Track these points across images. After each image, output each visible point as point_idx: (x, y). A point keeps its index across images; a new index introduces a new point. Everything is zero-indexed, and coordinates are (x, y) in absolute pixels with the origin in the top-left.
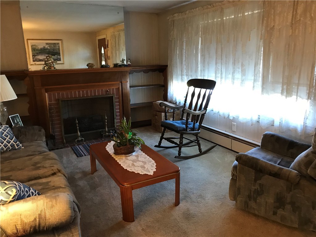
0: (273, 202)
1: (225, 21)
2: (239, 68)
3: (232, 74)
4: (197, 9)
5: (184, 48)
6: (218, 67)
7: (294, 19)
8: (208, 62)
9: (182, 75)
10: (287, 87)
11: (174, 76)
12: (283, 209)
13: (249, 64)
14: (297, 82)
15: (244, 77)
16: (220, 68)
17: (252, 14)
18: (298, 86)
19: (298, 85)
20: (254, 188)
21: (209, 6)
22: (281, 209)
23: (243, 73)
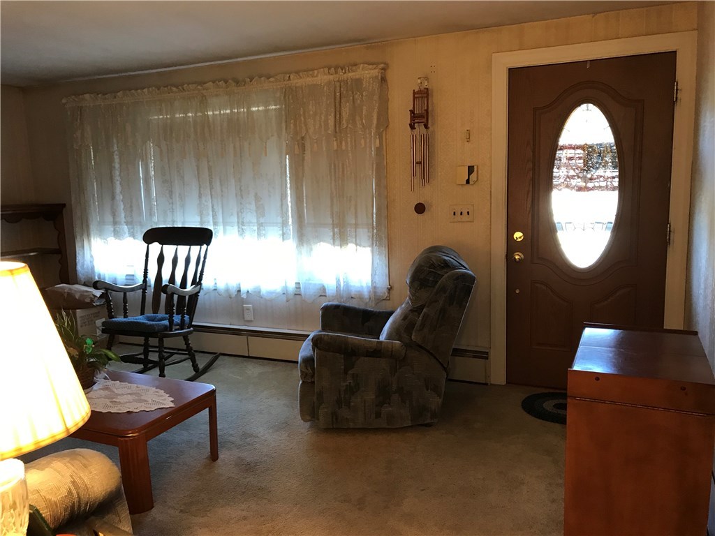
0: (374, 397)
1: (211, 119)
2: (250, 204)
3: (238, 214)
4: (144, 90)
5: (114, 167)
6: (206, 204)
7: (337, 126)
8: (180, 194)
9: (115, 223)
10: (340, 230)
11: (93, 227)
12: (389, 404)
13: (270, 196)
14: (353, 222)
15: (262, 220)
16: (210, 205)
17: (266, 111)
18: (356, 228)
19: (356, 226)
20: (345, 384)
21: (174, 89)
22: (385, 405)
23: (260, 211)
